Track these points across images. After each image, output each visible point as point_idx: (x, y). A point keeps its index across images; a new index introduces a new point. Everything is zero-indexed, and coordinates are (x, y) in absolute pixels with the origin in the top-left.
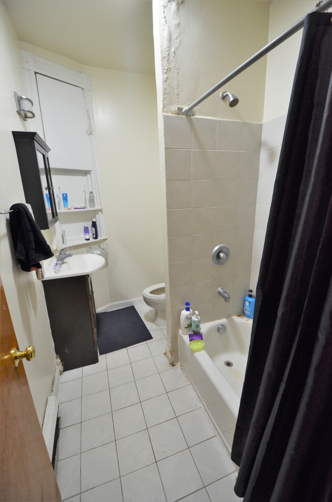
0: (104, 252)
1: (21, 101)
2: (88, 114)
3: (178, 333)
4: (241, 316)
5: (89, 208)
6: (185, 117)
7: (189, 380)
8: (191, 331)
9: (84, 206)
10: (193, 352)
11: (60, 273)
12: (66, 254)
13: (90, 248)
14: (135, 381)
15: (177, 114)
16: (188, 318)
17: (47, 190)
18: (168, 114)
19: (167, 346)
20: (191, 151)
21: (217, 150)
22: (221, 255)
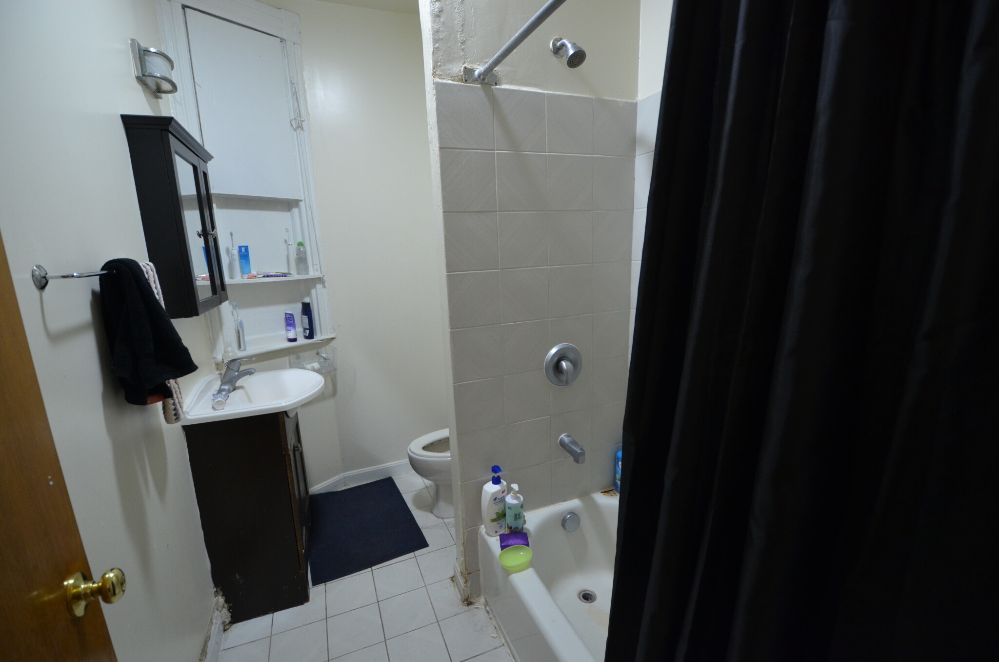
0: (327, 365)
1: (146, 57)
2: (294, 90)
3: (477, 532)
4: (611, 493)
5: (295, 276)
6: (479, 87)
7: (501, 636)
8: (506, 528)
9: (286, 271)
10: (507, 572)
11: (223, 409)
12: (240, 370)
13: (298, 358)
14: (385, 641)
15: (464, 80)
16: (498, 499)
17: (200, 237)
18: (445, 81)
19: (456, 562)
20: (494, 153)
21: (548, 152)
22: (564, 364)
